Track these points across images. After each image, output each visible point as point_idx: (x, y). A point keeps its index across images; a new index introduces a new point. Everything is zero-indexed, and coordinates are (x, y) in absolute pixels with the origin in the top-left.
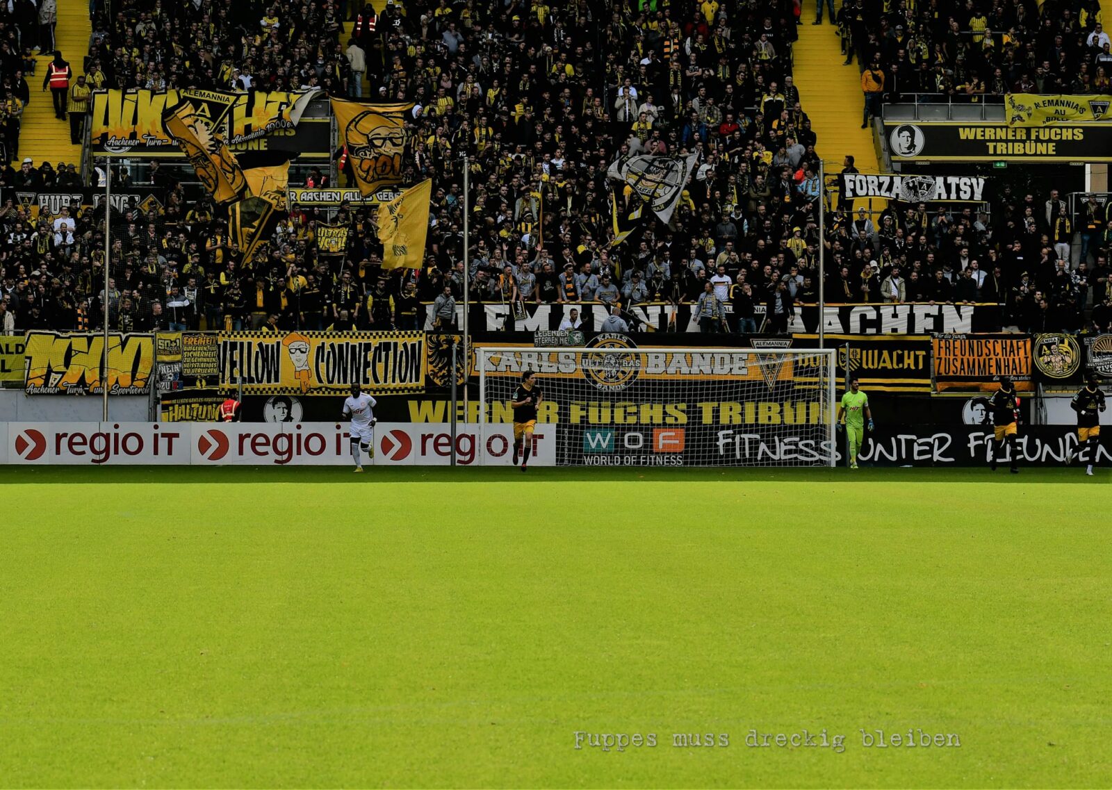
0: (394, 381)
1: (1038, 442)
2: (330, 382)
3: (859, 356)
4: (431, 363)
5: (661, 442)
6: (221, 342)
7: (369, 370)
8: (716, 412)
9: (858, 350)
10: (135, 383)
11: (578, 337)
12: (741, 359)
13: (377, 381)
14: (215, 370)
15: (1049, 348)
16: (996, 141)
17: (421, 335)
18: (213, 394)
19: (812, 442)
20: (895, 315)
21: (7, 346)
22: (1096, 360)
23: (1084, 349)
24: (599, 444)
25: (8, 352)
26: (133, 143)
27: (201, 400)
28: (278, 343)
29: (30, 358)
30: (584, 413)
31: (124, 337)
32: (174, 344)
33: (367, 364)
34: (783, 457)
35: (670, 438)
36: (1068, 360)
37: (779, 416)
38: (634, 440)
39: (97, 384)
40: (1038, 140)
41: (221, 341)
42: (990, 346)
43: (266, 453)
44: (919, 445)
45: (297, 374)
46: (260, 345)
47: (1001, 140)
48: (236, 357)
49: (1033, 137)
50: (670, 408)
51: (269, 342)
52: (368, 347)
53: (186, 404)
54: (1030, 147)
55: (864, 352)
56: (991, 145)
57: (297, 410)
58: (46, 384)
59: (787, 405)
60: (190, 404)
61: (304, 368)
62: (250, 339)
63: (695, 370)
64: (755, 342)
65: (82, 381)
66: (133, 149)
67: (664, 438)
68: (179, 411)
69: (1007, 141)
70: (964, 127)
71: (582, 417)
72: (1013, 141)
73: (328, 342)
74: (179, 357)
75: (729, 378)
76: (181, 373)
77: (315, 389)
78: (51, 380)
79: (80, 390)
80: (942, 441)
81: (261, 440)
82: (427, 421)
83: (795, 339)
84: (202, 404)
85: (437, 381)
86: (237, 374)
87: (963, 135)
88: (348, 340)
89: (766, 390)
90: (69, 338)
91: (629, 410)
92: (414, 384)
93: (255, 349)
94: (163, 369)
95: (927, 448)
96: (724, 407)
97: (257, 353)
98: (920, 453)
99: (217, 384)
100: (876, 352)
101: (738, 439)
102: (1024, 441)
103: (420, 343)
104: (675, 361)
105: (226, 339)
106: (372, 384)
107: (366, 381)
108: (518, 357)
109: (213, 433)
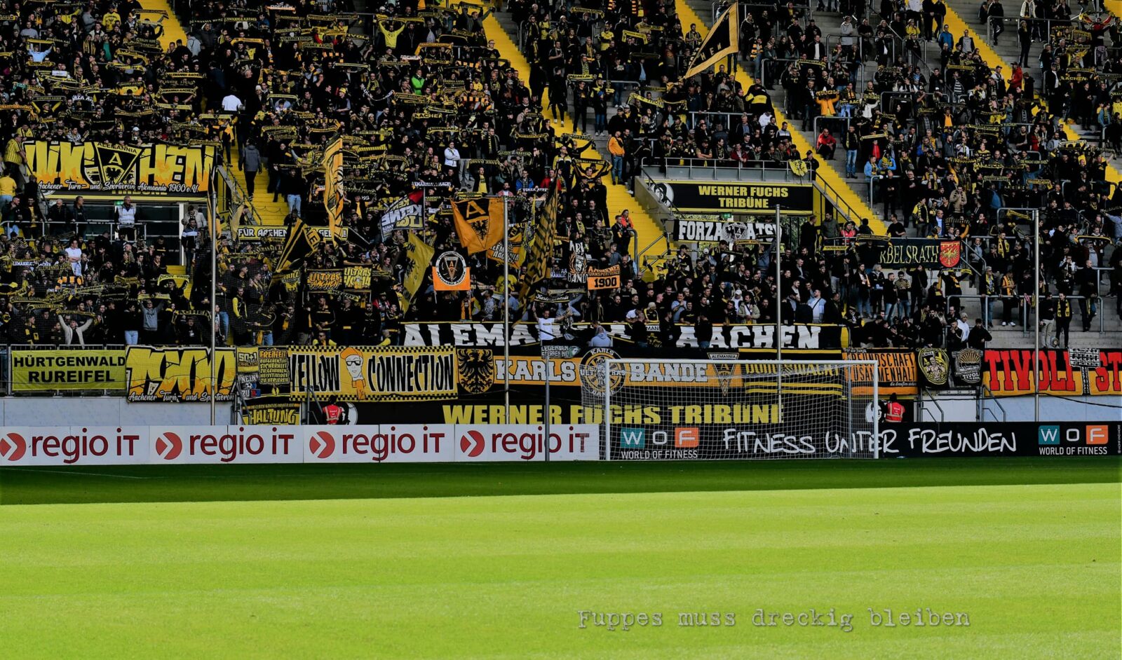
0: (432, 389)
1: (959, 436)
2: (381, 390)
4: (462, 373)
5: (681, 439)
6: (290, 356)
7: (413, 379)
8: (682, 413)
10: (220, 391)
11: (575, 351)
12: (702, 369)
13: (419, 389)
14: (287, 380)
15: (929, 360)
16: (725, 197)
17: (452, 350)
18: (285, 400)
19: (794, 438)
20: (764, 333)
21: (111, 358)
22: (962, 370)
23: (952, 361)
24: (633, 441)
25: (112, 364)
26: (57, 187)
27: (275, 405)
28: (337, 356)
29: (131, 369)
30: (581, 415)
31: (209, 350)
32: (252, 357)
33: (410, 375)
34: (773, 451)
35: (688, 435)
36: (943, 369)
37: (730, 417)
38: (660, 438)
39: (189, 392)
40: (756, 197)
41: (291, 354)
42: (885, 358)
43: (366, 451)
45: (353, 384)
46: (322, 358)
47: (729, 196)
48: (304, 369)
49: (752, 194)
50: (647, 411)
51: (328, 355)
52: (410, 359)
53: (263, 409)
54: (750, 202)
56: (722, 200)
57: (353, 414)
58: (145, 393)
59: (737, 407)
60: (266, 409)
61: (359, 378)
62: (313, 353)
63: (668, 378)
64: (711, 355)
65: (176, 390)
66: (57, 192)
67: (684, 436)
68: (257, 416)
69: (733, 197)
70: (702, 185)
71: (580, 418)
72: (738, 197)
73: (377, 356)
74: (256, 369)
75: (695, 385)
76: (258, 382)
78: (150, 389)
79: (174, 398)
81: (361, 440)
82: (458, 423)
83: (741, 353)
84: (276, 409)
85: (467, 388)
86: (304, 384)
87: (703, 191)
88: (393, 353)
89: (721, 395)
90: (163, 351)
91: (616, 413)
92: (449, 391)
93: (318, 361)
94: (243, 379)
96: (689, 409)
97: (320, 365)
99: (288, 391)
101: (739, 436)
102: (950, 435)
103: (451, 356)
104: (652, 371)
105: (295, 353)
106: (415, 392)
107: (410, 389)
108: (529, 366)
109: (322, 434)
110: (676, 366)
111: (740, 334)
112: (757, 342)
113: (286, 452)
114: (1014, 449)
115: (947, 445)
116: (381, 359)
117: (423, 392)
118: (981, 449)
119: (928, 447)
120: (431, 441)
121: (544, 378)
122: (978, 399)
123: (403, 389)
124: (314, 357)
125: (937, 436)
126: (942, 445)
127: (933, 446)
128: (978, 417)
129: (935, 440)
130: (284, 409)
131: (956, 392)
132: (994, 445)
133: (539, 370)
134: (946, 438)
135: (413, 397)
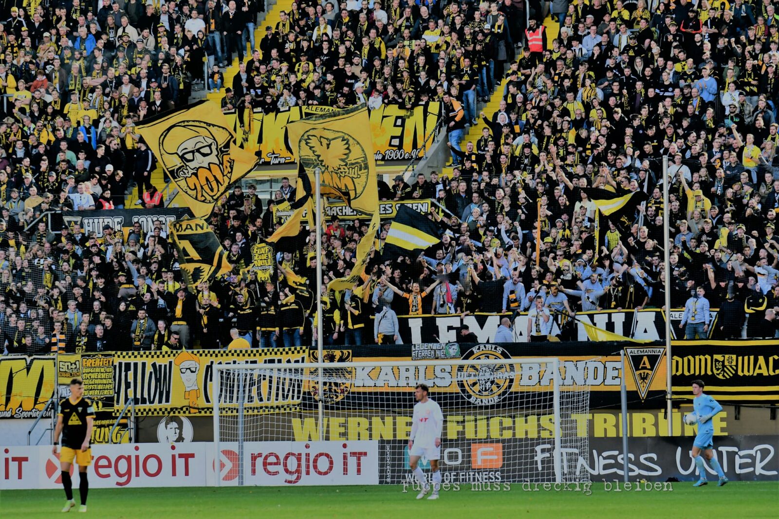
0: (277, 399)
3: (734, 363)
5: (479, 458)
6: (116, 363)
7: (254, 388)
8: (591, 424)
9: (734, 357)
10: (37, 407)
11: (455, 350)
12: (613, 368)
13: (261, 400)
14: (112, 392)
17: (304, 351)
18: (108, 416)
19: (632, 456)
28: (171, 363)
30: (460, 428)
31: (29, 359)
32: (74, 366)
34: (603, 472)
35: (487, 453)
38: (454, 456)
39: (3, 407)
41: (116, 361)
43: (108, 476)
44: (741, 457)
45: (186, 394)
46: (154, 365)
48: (131, 379)
51: (162, 362)
55: (740, 358)
57: (187, 431)
59: (659, 415)
61: (193, 388)
62: (144, 359)
63: (569, 381)
64: (629, 351)
71: (458, 432)
73: (216, 361)
75: (601, 389)
77: (203, 409)
80: (765, 453)
81: (103, 462)
82: (310, 439)
84: (99, 426)
85: (317, 398)
86: (131, 395)
92: (296, 401)
93: (149, 369)
94: (64, 392)
95: (749, 461)
96: (599, 418)
97: (151, 373)
98: (742, 466)
99: (113, 405)
100: (752, 358)
103: (303, 359)
105: (121, 360)
106: (256, 403)
107: (251, 399)
108: (396, 371)
110: (581, 366)
113: (20, 477)
117: (265, 403)
124: (144, 364)
130: (108, 426)
133: (407, 374)
135: (253, 409)
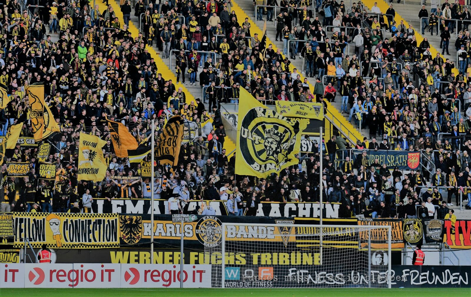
0: (104, 241)
1: (433, 274)
2: (72, 241)
3: (325, 229)
4: (122, 231)
5: (263, 274)
6: (14, 218)
7: (91, 235)
11: (194, 218)
12: (271, 229)
13: (95, 241)
14: (12, 234)
15: (409, 227)
17: (116, 216)
18: (11, 247)
19: (332, 274)
20: (304, 209)
22: (431, 232)
23: (425, 227)
24: (232, 275)
27: (4, 250)
28: (44, 219)
33: (90, 232)
34: (319, 283)
35: (267, 272)
37: (289, 260)
38: (249, 273)
42: (383, 225)
43: (65, 281)
44: (380, 276)
45: (54, 237)
46: (34, 220)
48: (23, 227)
50: (238, 256)
51: (38, 218)
52: (90, 222)
59: (293, 254)
61: (58, 233)
62: (29, 217)
63: (250, 236)
64: (277, 222)
67: (264, 272)
73: (69, 219)
75: (266, 240)
77: (64, 245)
81: (61, 273)
82: (119, 262)
83: (296, 220)
84: (4, 252)
85: (125, 241)
86: (23, 237)
88: (80, 218)
89: (283, 247)
91: (218, 257)
92: (114, 242)
93: (32, 222)
96: (263, 255)
97: (33, 224)
98: (381, 280)
99: (13, 241)
101: (298, 273)
102: (427, 273)
103: (116, 220)
104: (240, 231)
105: (17, 216)
106: (93, 242)
107: (90, 241)
108: (165, 227)
109: (36, 269)
110: (256, 228)
111: (290, 209)
112: (301, 214)
113: (13, 281)
114: (467, 283)
115: (425, 280)
116: (72, 221)
117: (98, 243)
118: (447, 282)
119: (414, 281)
120: (106, 274)
121: (173, 234)
122: (440, 251)
123: (86, 241)
124: (29, 220)
125: (420, 274)
126: (423, 280)
127: (417, 281)
128: (441, 263)
129: (419, 276)
130: (10, 252)
131: (427, 246)
132: (454, 280)
133: (171, 230)
134: (425, 275)
135: (91, 246)
